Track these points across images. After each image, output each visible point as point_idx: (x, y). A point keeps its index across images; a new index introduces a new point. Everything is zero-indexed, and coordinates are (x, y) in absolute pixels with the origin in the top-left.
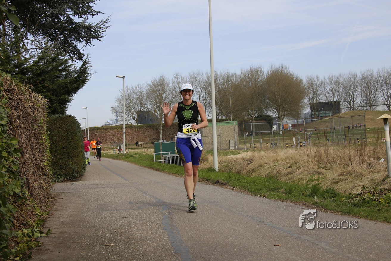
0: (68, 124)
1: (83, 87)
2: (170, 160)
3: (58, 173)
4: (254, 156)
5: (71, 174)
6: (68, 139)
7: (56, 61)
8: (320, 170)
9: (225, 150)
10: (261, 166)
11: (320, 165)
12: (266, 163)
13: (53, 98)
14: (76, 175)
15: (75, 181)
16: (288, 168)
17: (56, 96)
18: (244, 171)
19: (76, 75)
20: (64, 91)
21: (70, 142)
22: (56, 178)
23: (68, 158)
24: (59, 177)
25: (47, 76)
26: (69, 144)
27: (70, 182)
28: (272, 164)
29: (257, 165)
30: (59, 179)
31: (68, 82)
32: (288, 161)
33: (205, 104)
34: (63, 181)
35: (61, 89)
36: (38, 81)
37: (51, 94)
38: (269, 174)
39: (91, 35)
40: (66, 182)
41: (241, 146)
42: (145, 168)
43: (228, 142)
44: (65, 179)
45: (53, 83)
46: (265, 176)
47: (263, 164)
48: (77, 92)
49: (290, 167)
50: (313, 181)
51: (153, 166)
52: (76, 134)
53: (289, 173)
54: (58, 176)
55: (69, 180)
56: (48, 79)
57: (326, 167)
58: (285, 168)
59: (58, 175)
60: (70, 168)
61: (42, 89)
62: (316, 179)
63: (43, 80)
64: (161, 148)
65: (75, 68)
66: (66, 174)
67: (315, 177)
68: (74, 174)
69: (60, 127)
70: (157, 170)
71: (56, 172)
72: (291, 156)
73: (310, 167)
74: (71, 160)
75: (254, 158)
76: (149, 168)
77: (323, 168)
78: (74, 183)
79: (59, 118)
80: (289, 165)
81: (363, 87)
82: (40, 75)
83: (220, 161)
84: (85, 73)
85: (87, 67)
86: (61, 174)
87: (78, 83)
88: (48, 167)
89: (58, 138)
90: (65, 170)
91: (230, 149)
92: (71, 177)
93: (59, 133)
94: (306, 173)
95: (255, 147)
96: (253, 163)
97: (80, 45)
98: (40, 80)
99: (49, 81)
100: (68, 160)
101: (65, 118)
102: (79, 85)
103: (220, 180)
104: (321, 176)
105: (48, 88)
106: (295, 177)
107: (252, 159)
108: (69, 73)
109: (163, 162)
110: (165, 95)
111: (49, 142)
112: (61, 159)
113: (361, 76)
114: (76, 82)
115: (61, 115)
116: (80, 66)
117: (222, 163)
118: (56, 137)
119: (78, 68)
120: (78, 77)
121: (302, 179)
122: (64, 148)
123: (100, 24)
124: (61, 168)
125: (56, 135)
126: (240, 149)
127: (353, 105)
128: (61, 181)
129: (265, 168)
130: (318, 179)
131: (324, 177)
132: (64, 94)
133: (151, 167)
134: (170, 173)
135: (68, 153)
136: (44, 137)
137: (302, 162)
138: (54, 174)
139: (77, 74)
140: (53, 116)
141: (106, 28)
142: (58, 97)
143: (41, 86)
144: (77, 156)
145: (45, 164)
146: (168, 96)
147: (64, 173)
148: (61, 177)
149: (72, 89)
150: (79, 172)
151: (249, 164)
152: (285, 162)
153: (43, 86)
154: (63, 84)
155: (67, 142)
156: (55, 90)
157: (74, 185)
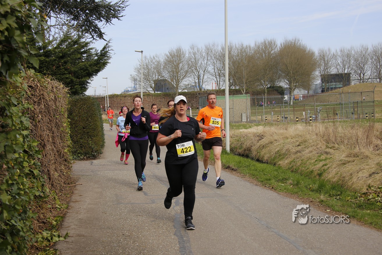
0: (88, 105)
1: (103, 69)
3: (78, 151)
4: (264, 132)
5: (91, 153)
6: (88, 120)
7: (78, 44)
8: (328, 150)
9: (238, 122)
10: (271, 143)
11: (328, 145)
12: (276, 140)
13: (75, 79)
14: (95, 154)
15: (94, 159)
16: (297, 146)
17: (77, 78)
18: (254, 147)
19: (96, 58)
20: (86, 73)
21: (90, 122)
22: (77, 156)
23: (88, 137)
24: (79, 155)
25: (69, 59)
26: (89, 125)
27: (89, 160)
28: (282, 141)
29: (267, 142)
31: (89, 65)
32: (297, 139)
33: (219, 74)
34: (83, 159)
35: (82, 71)
36: (60, 64)
37: (72, 76)
38: (278, 151)
39: (111, 14)
40: (86, 160)
41: (254, 118)
43: (241, 114)
44: (85, 157)
45: (74, 65)
46: (275, 153)
47: (273, 141)
48: (98, 74)
49: (299, 145)
50: (320, 161)
52: (96, 114)
53: (297, 151)
54: (78, 154)
55: (88, 158)
56: (70, 61)
57: (334, 147)
58: (294, 146)
59: (79, 153)
60: (90, 147)
61: (64, 71)
62: (323, 159)
63: (65, 63)
65: (96, 51)
66: (86, 153)
67: (323, 157)
68: (94, 153)
69: (80, 108)
71: (77, 151)
72: (300, 134)
73: (318, 147)
74: (90, 139)
75: (265, 134)
77: (331, 148)
78: (92, 162)
80: (298, 143)
82: (62, 57)
83: (232, 135)
84: (105, 56)
85: (108, 51)
86: (81, 153)
87: (99, 66)
88: (68, 153)
89: (78, 118)
90: (84, 148)
91: (242, 121)
92: (91, 155)
93: (79, 113)
94: (314, 152)
95: (266, 120)
96: (263, 139)
98: (62, 62)
99: (71, 63)
100: (88, 139)
101: (85, 99)
102: (99, 68)
103: (231, 166)
104: (329, 156)
105: (69, 70)
106: (304, 156)
107: (262, 135)
108: (90, 55)
110: (181, 65)
112: (81, 138)
114: (97, 64)
116: (101, 49)
117: (234, 138)
118: (77, 118)
119: (99, 51)
120: (99, 59)
121: (310, 158)
122: (84, 128)
123: (119, 3)
124: (81, 147)
125: (77, 115)
126: (252, 122)
127: (363, 77)
128: (81, 160)
129: (275, 145)
130: (325, 160)
131: (331, 157)
132: (85, 76)
135: (88, 133)
137: (311, 141)
138: (75, 152)
139: (97, 56)
140: (74, 97)
141: (125, 7)
142: (79, 79)
143: (63, 68)
144: (97, 135)
145: (66, 151)
146: (184, 66)
147: (84, 152)
148: (81, 156)
149: (93, 72)
150: (98, 151)
151: (260, 140)
152: (294, 140)
153: (65, 68)
154: (84, 67)
155: (87, 122)
156: (77, 72)
157: (93, 164)
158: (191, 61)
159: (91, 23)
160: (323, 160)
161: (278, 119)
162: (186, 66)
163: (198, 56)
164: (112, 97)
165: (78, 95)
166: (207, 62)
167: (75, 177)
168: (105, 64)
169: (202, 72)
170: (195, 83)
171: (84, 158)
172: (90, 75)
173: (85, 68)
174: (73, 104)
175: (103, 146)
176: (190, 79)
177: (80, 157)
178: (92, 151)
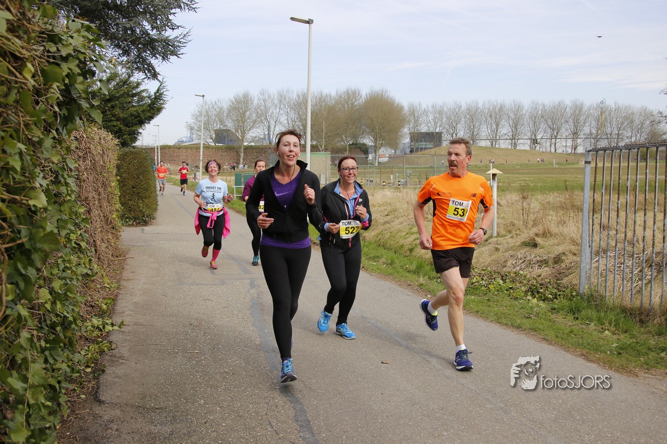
0: (139, 160)
1: (157, 116)
3: (126, 216)
5: (141, 218)
6: (139, 178)
7: (127, 85)
13: (124, 128)
14: (147, 219)
15: (146, 225)
16: (386, 216)
17: (127, 125)
19: (149, 101)
20: (137, 121)
21: (141, 181)
22: (124, 221)
23: (138, 199)
24: (127, 220)
25: (117, 102)
26: (140, 184)
27: (140, 226)
31: (141, 110)
32: (385, 207)
34: (132, 225)
35: (133, 118)
37: (121, 124)
40: (135, 226)
44: (134, 223)
45: (123, 110)
48: (151, 122)
50: (412, 234)
52: (148, 172)
53: (386, 222)
55: (138, 224)
56: (118, 105)
59: (127, 218)
60: (141, 211)
61: (111, 118)
63: (113, 107)
64: (242, 180)
65: (149, 93)
66: (135, 218)
68: (145, 217)
69: (130, 163)
71: (125, 214)
72: (389, 201)
73: (409, 217)
74: (141, 201)
78: (144, 229)
80: (386, 213)
82: (109, 101)
84: (160, 100)
85: (163, 93)
86: (130, 218)
87: (152, 111)
89: (127, 175)
90: (134, 212)
92: (141, 221)
93: (128, 169)
94: (405, 224)
97: (157, 63)
98: (109, 107)
99: (120, 108)
100: (138, 201)
101: (136, 153)
102: (153, 113)
105: (118, 116)
106: (393, 227)
108: (142, 99)
112: (129, 200)
114: (150, 110)
115: (132, 149)
116: (155, 90)
119: (152, 93)
120: (153, 103)
121: (400, 231)
122: (133, 188)
123: (180, 37)
124: (130, 211)
125: (125, 172)
128: (130, 226)
132: (136, 124)
135: (138, 193)
137: (401, 211)
139: (151, 100)
140: (123, 150)
141: (186, 43)
142: (129, 127)
144: (149, 197)
145: (114, 216)
146: (251, 115)
147: (133, 217)
148: (130, 221)
149: (146, 119)
150: (150, 215)
152: (382, 208)
153: (112, 113)
154: (135, 112)
155: (138, 181)
156: (126, 118)
157: (144, 232)
158: (261, 109)
159: (144, 60)
160: (414, 233)
161: (362, 182)
162: (254, 115)
163: (269, 104)
164: (164, 148)
165: (127, 147)
166: (279, 111)
167: (124, 247)
168: (160, 109)
169: (274, 123)
170: (264, 134)
171: (133, 224)
172: (141, 123)
173: (137, 114)
174: (122, 158)
175: (156, 210)
176: (259, 131)
177: (128, 222)
178: (143, 216)
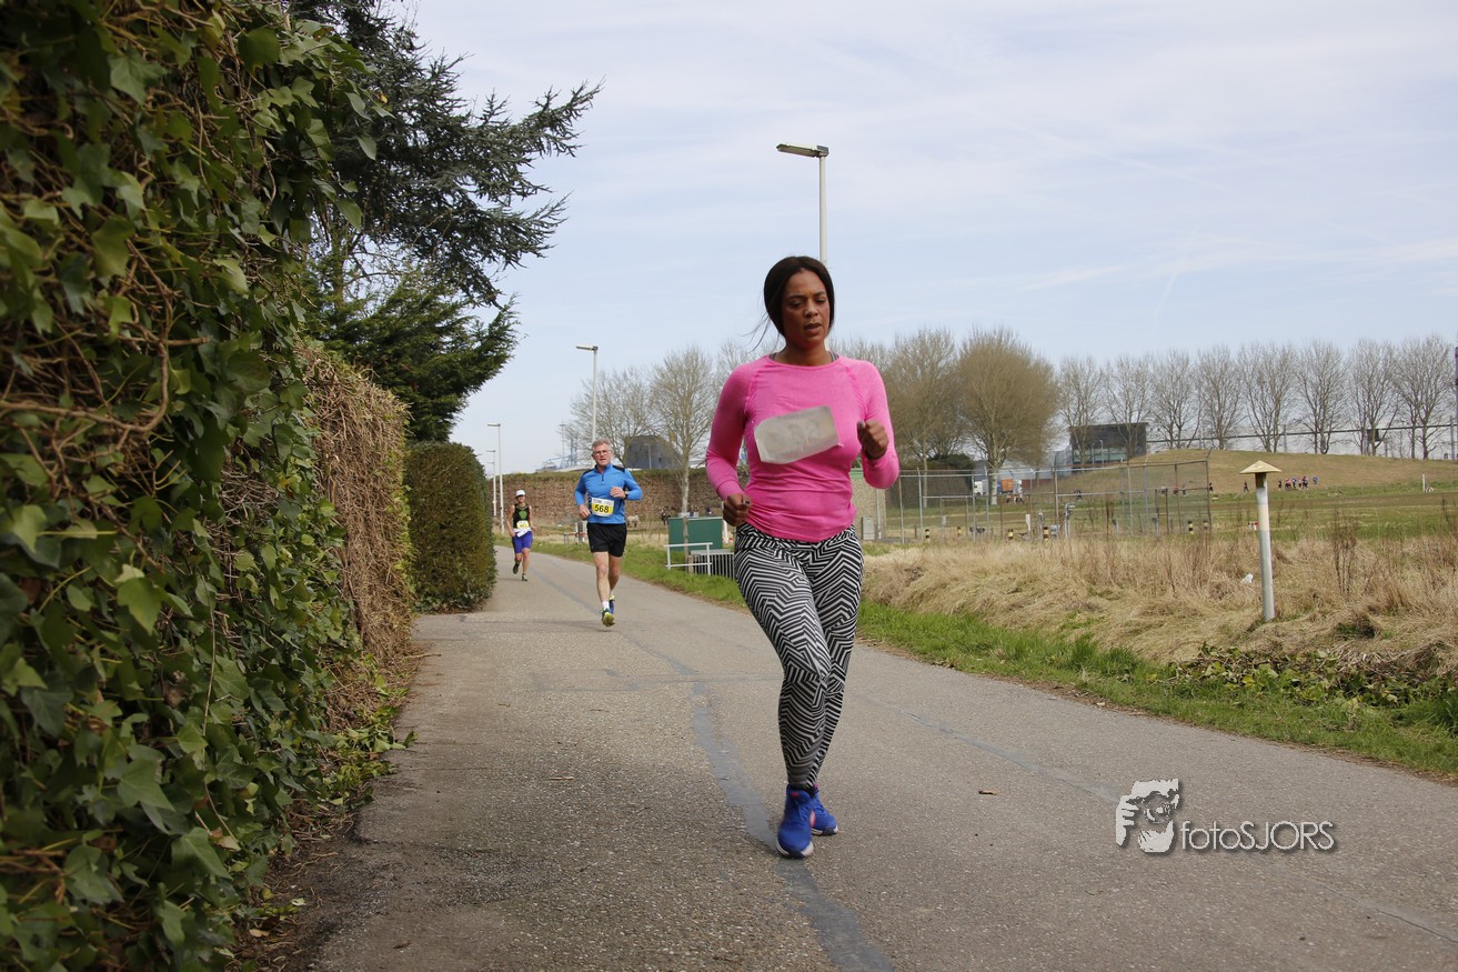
0: (454, 467)
1: (495, 374)
2: (709, 564)
3: (427, 590)
4: (924, 560)
5: (460, 594)
6: (453, 505)
7: (430, 310)
8: (1093, 600)
10: (944, 586)
11: (1093, 587)
12: (956, 579)
13: (421, 400)
14: (472, 597)
15: (470, 611)
16: (1013, 592)
17: (428, 395)
18: (898, 599)
19: (478, 344)
20: (449, 383)
21: (459, 512)
22: (423, 603)
23: (453, 553)
24: (429, 599)
25: (407, 344)
26: (457, 518)
27: (457, 613)
28: (971, 582)
29: (932, 583)
30: (429, 604)
32: (1012, 575)
34: (440, 611)
35: (441, 377)
36: (384, 357)
37: (415, 391)
38: (963, 606)
39: (518, 243)
40: (447, 613)
41: (892, 533)
42: (644, 584)
44: (445, 606)
45: (421, 362)
46: (954, 612)
47: (947, 580)
48: (481, 388)
49: (1017, 591)
50: (1075, 628)
51: (665, 579)
52: (474, 492)
53: (1013, 605)
54: (426, 597)
55: (453, 609)
56: (408, 351)
57: (1109, 592)
58: (1005, 592)
59: (427, 595)
60: (458, 579)
61: (393, 378)
62: (1082, 622)
63: (398, 355)
64: (686, 533)
65: (477, 325)
66: (446, 594)
67: (1081, 617)
68: (468, 594)
69: (434, 474)
70: (677, 589)
71: (423, 588)
72: (1020, 562)
73: (1067, 592)
74: (459, 558)
75: (926, 565)
76: (656, 583)
77: (1101, 595)
78: (465, 619)
79: (433, 451)
80: (1014, 585)
81: (1203, 390)
82: (389, 341)
84: (501, 340)
85: (508, 326)
86: (434, 594)
87: (484, 365)
88: (405, 576)
89: (428, 500)
90: (444, 582)
92: (460, 600)
93: (431, 487)
94: (1059, 606)
95: (927, 537)
96: (922, 578)
97: (492, 269)
98: (390, 354)
99: (412, 356)
100: (452, 557)
101: (447, 450)
102: (488, 368)
104: (1096, 615)
105: (407, 374)
106: (1030, 615)
107: (919, 568)
108: (462, 338)
109: (691, 570)
110: (697, 396)
111: (408, 512)
112: (434, 554)
113: (1199, 362)
114: (478, 362)
115: (438, 444)
116: (490, 322)
118: (424, 500)
119: (485, 327)
120: (485, 348)
121: (1046, 622)
122: (442, 527)
123: (542, 215)
124: (435, 579)
125: (424, 492)
126: (888, 540)
127: (1179, 435)
128: (435, 611)
129: (952, 591)
130: (1088, 624)
131: (1103, 618)
132: (447, 392)
133: (660, 581)
134: (708, 599)
135: (453, 540)
136: (397, 500)
137: (1049, 579)
138: (418, 591)
139: (481, 340)
140: (418, 444)
141: (557, 224)
142: (433, 398)
143: (391, 368)
144: (476, 547)
145: (398, 567)
147: (441, 593)
148: (434, 601)
149: (469, 380)
150: (478, 589)
151: (913, 579)
152: (1004, 577)
153: (395, 369)
154: (445, 366)
156: (426, 379)
157: (466, 622)
159: (465, 265)
160: (1080, 624)
161: (960, 534)
165: (431, 439)
168: (500, 360)
171: (441, 607)
172: (460, 388)
173: (449, 370)
174: (414, 466)
175: (491, 579)
178: (464, 590)
